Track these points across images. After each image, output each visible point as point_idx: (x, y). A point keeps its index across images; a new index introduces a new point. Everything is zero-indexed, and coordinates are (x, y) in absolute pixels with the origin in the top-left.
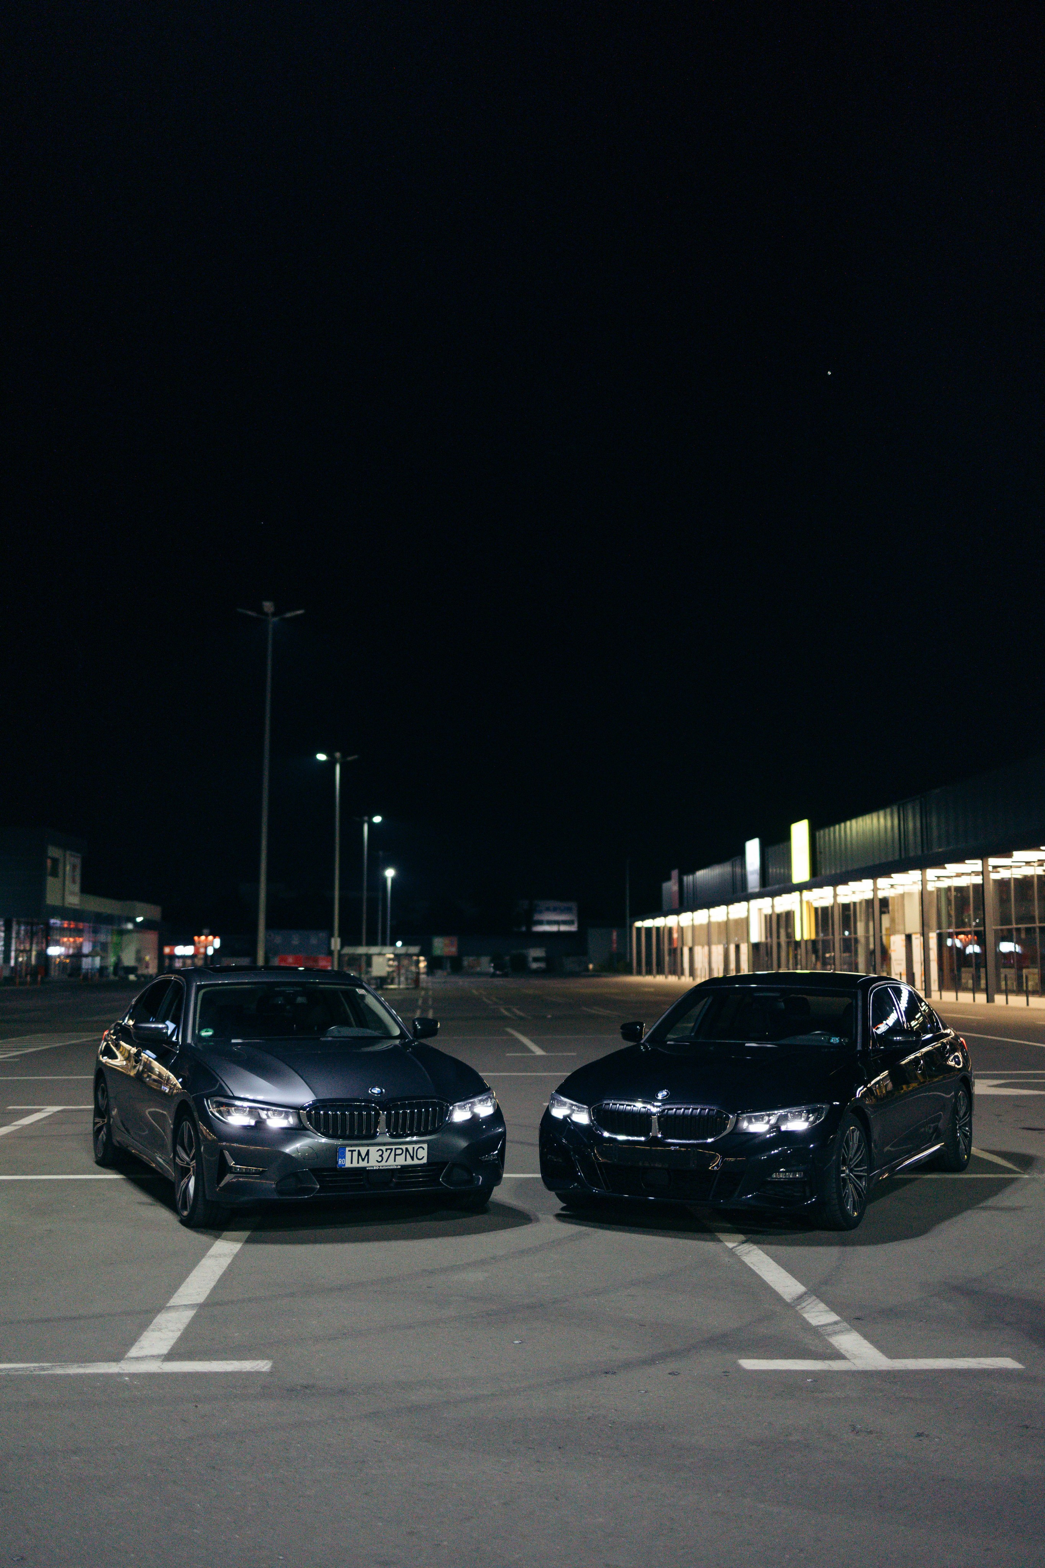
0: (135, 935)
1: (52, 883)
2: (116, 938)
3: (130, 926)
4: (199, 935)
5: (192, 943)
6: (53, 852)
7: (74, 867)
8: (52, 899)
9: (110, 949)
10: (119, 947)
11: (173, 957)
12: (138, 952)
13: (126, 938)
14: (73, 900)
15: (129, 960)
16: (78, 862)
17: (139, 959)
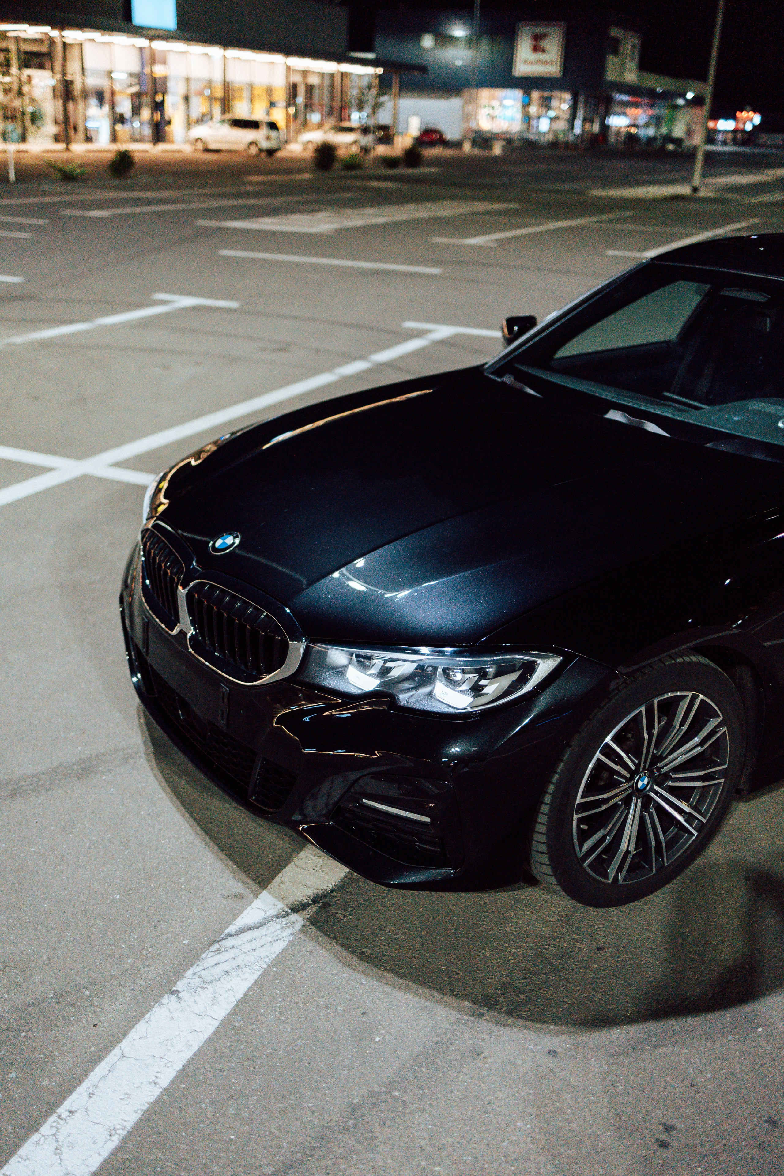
0: (685, 110)
1: (612, 61)
2: (668, 112)
3: (681, 102)
4: (741, 111)
5: (734, 118)
6: (615, 32)
7: (633, 46)
8: (611, 75)
9: (664, 121)
10: (672, 120)
11: (716, 131)
12: (688, 124)
13: (680, 112)
14: (631, 77)
15: (678, 131)
16: (636, 41)
17: (689, 133)
